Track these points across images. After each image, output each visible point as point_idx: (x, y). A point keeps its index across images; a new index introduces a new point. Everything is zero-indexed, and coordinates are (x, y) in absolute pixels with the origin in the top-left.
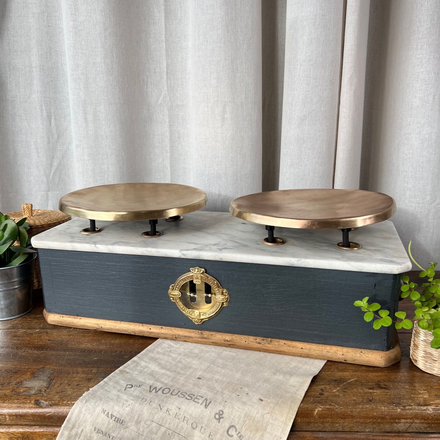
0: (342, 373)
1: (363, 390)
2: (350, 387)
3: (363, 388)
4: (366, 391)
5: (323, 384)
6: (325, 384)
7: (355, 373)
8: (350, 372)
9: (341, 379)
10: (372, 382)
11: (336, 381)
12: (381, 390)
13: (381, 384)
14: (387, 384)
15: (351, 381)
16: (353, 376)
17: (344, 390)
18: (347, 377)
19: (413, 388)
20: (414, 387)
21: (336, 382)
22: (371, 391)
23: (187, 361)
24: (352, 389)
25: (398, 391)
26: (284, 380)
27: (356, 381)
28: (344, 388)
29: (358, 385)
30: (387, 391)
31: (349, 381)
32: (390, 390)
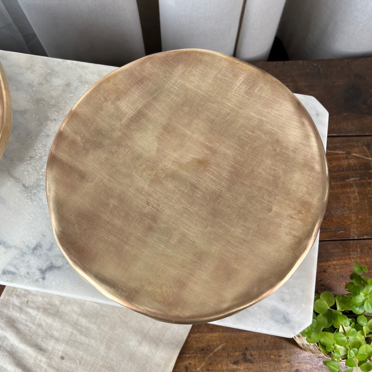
0: (211, 334)
1: (228, 366)
2: (215, 360)
3: (228, 362)
4: (230, 368)
5: (189, 358)
6: (191, 356)
7: (225, 334)
8: (220, 331)
9: (209, 346)
10: (240, 351)
11: (203, 350)
12: (245, 365)
13: (248, 353)
14: (253, 353)
15: (218, 348)
16: (221, 339)
17: (208, 368)
18: (215, 343)
19: (277, 358)
20: (280, 356)
21: (203, 352)
22: (235, 367)
23: (47, 323)
24: (217, 364)
25: (261, 366)
26: (150, 354)
27: (223, 349)
28: (209, 363)
29: (224, 357)
30: (250, 366)
31: (216, 350)
32: (254, 364)
